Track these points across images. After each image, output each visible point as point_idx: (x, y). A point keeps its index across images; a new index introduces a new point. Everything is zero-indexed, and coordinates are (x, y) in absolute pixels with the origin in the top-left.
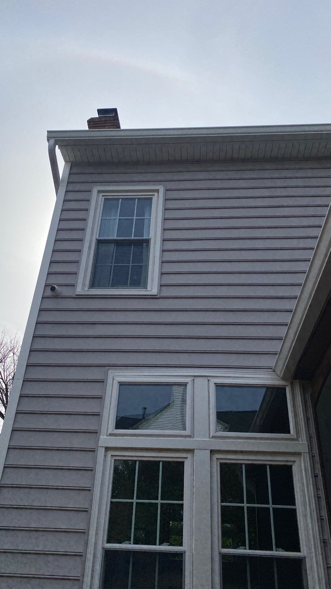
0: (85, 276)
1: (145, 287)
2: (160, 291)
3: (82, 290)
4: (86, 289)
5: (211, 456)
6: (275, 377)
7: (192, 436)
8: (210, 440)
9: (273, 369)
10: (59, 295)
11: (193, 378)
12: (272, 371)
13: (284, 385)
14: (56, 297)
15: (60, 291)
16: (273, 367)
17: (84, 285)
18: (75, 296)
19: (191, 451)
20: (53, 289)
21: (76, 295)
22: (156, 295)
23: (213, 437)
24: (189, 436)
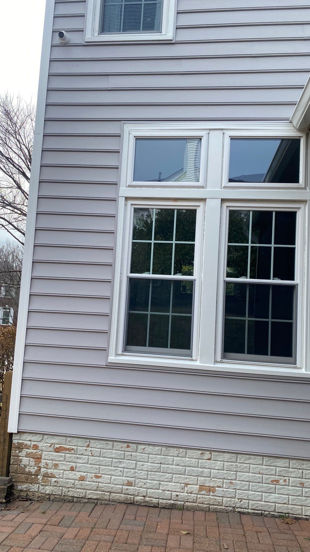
0: (94, 19)
1: (159, 30)
2: (176, 34)
3: (91, 36)
4: (96, 34)
5: (221, 204)
6: (291, 129)
7: (205, 187)
8: (221, 190)
9: (290, 119)
10: (68, 43)
11: (208, 131)
12: (289, 122)
13: (299, 137)
14: (66, 45)
15: (69, 38)
16: (291, 118)
17: (93, 30)
18: (86, 44)
19: (204, 200)
20: (61, 35)
21: (86, 42)
22: (172, 40)
23: (224, 187)
24: (203, 187)
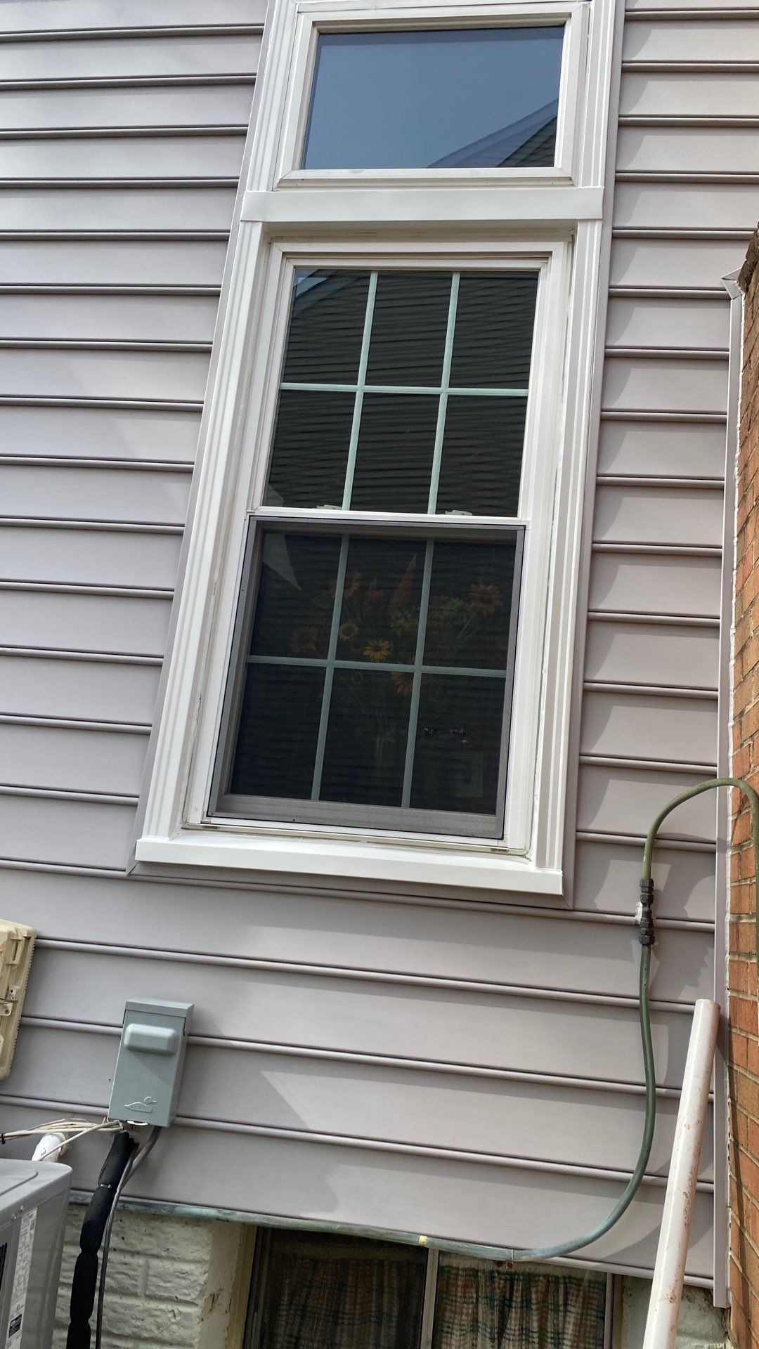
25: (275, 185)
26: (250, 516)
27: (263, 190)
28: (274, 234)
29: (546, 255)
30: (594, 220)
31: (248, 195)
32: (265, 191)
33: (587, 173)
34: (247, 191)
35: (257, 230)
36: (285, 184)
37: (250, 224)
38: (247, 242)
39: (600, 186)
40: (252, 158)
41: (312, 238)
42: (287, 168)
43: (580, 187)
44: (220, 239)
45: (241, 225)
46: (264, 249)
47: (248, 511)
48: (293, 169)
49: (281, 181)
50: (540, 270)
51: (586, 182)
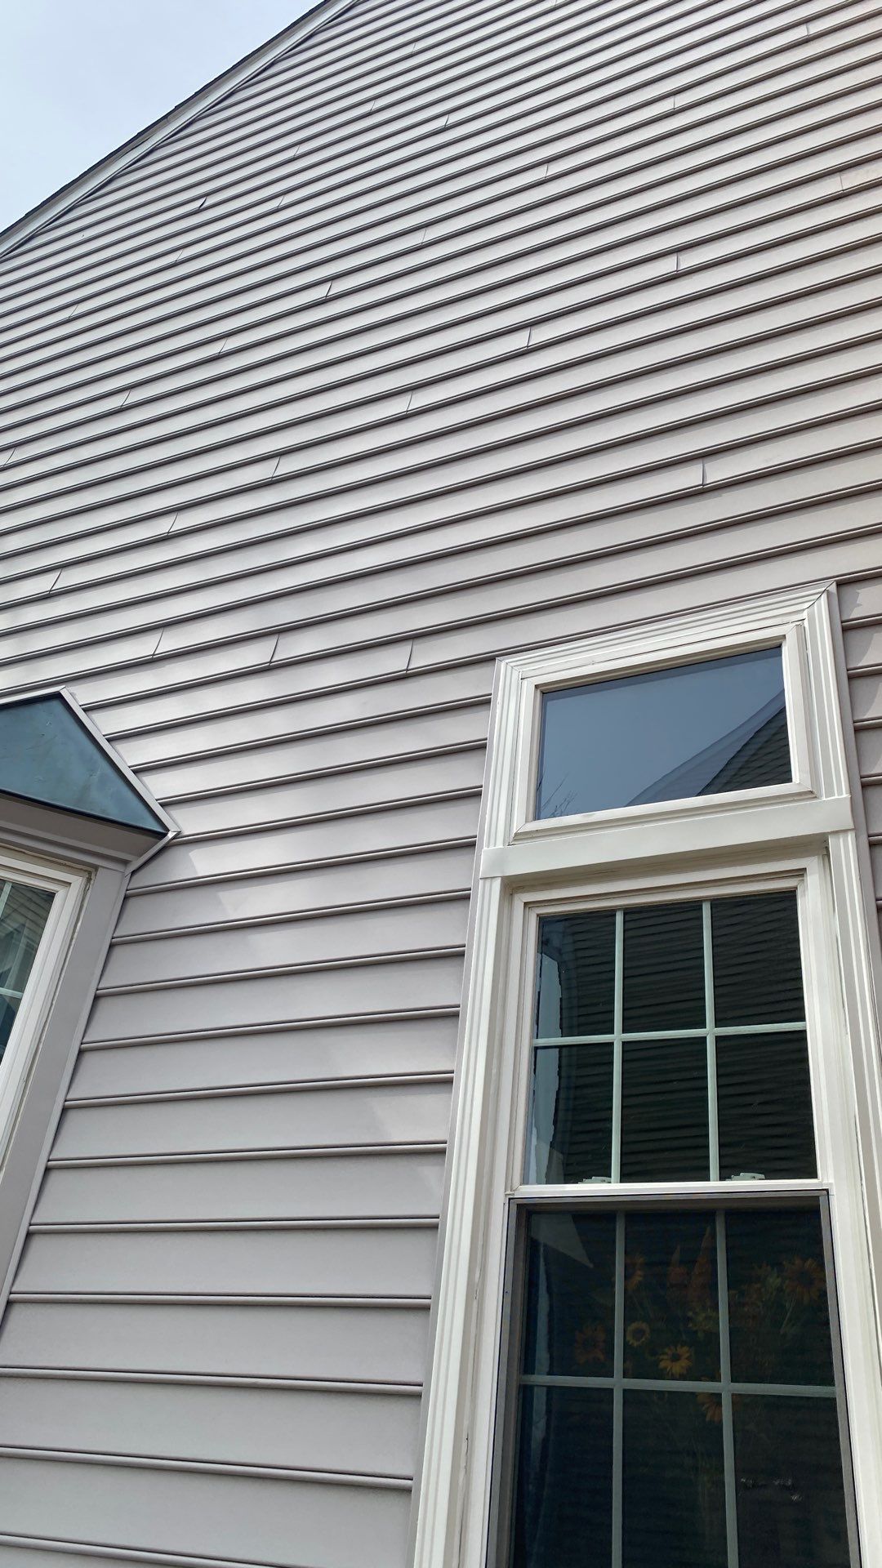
25: (512, 839)
26: (510, 1199)
27: (500, 845)
28: (513, 886)
29: (801, 873)
30: (845, 831)
31: (487, 851)
32: (501, 847)
33: (829, 785)
34: (485, 848)
35: (497, 885)
36: (520, 837)
37: (489, 880)
38: (489, 898)
39: (846, 795)
40: (487, 817)
41: (553, 883)
42: (520, 823)
43: (824, 799)
44: (462, 898)
45: (481, 882)
46: (506, 904)
47: (508, 1192)
48: (526, 822)
49: (516, 834)
50: (797, 888)
51: (830, 793)
